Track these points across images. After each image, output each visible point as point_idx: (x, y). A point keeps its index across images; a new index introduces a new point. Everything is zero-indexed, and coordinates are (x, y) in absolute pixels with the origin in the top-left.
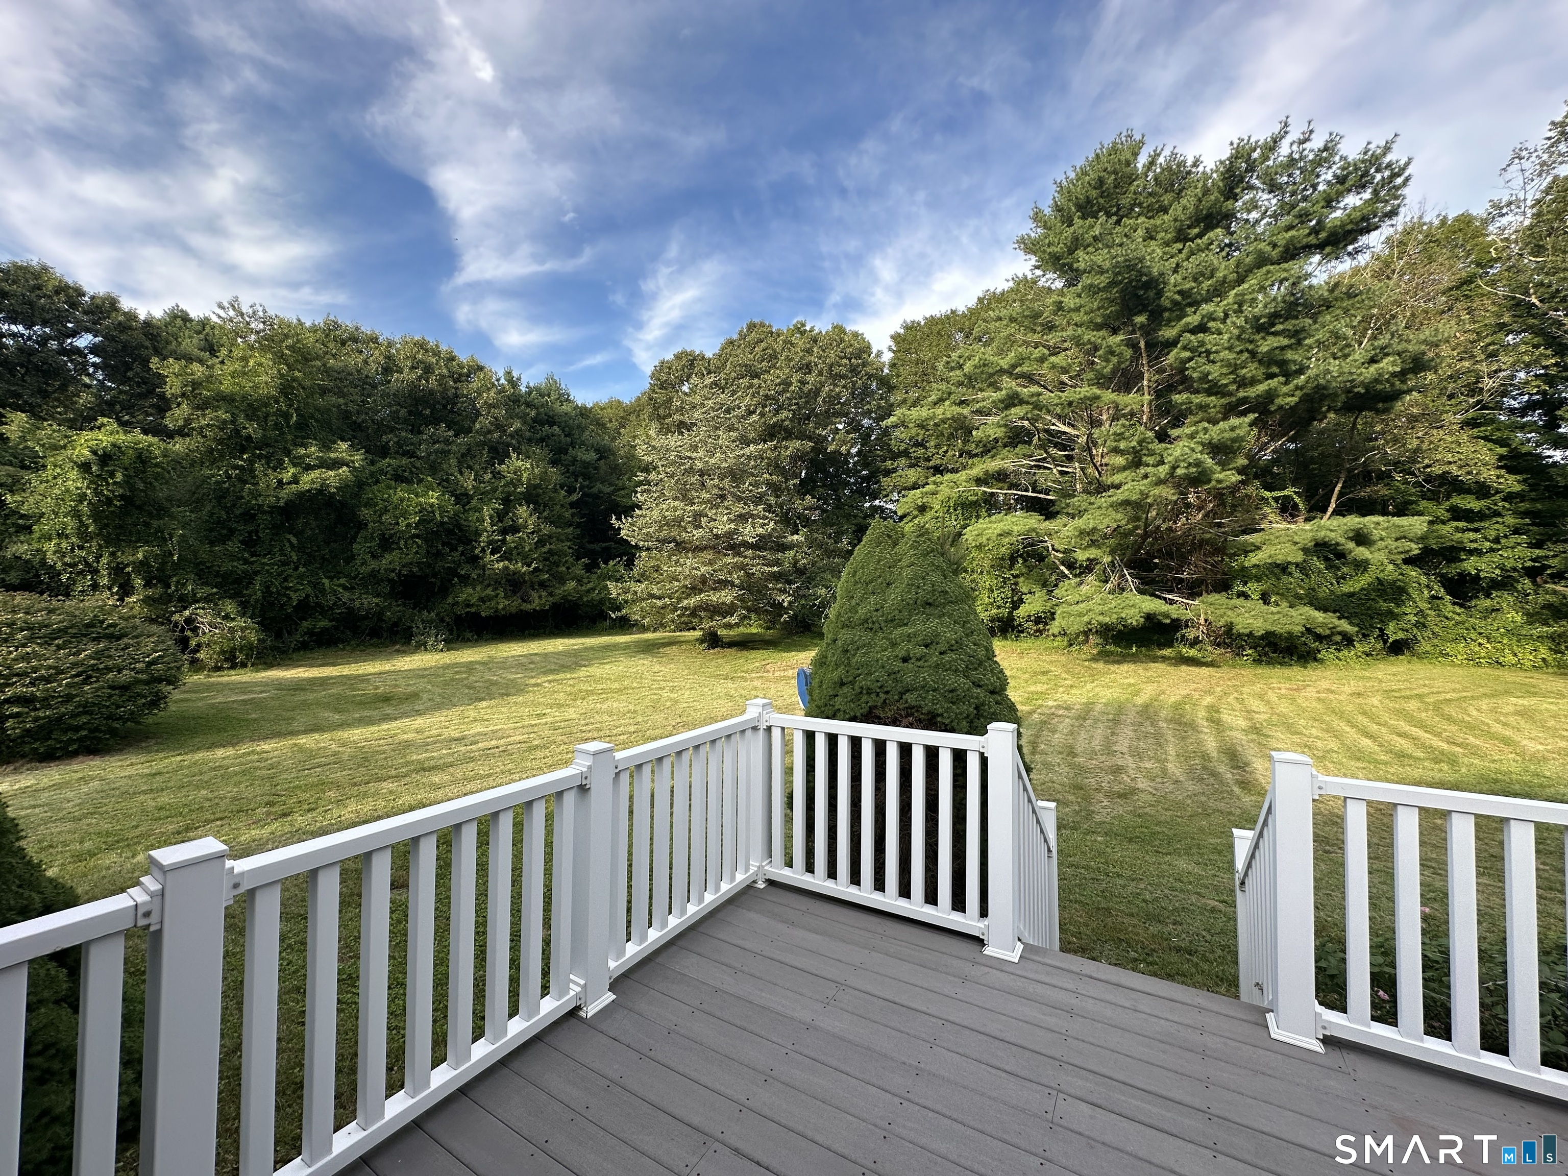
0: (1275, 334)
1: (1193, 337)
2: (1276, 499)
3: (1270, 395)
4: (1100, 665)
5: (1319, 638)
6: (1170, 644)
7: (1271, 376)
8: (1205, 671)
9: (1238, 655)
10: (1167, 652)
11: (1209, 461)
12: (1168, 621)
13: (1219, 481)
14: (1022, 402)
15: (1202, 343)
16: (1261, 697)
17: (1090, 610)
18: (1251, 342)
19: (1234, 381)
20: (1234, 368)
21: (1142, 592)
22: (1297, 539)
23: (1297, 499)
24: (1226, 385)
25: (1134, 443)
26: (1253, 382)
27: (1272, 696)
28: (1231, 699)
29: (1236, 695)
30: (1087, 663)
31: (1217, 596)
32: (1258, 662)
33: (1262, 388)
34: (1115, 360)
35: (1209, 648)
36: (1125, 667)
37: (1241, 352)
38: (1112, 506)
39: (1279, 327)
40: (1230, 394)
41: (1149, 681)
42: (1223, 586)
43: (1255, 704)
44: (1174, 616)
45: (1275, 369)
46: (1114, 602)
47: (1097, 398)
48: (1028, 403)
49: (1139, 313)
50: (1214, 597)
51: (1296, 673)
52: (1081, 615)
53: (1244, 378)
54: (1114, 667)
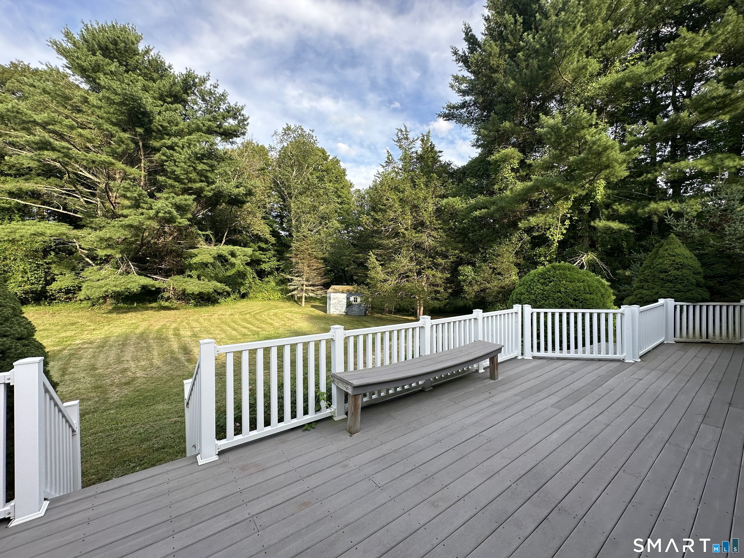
0: (204, 163)
1: (167, 151)
2: (204, 235)
3: (201, 190)
4: (114, 315)
5: (219, 294)
6: (155, 301)
7: (202, 181)
8: (172, 312)
9: (188, 303)
10: (154, 305)
11: (175, 213)
12: (154, 289)
13: (180, 223)
15: (172, 156)
16: (197, 321)
17: (107, 284)
18: (194, 163)
19: (187, 179)
20: (187, 172)
21: (139, 274)
22: (211, 253)
23: (211, 236)
24: (183, 179)
25: (135, 195)
26: (195, 181)
27: (201, 320)
28: (184, 324)
29: (186, 321)
30: (105, 315)
31: (178, 277)
32: (196, 306)
33: (198, 185)
34: (124, 146)
35: (175, 301)
36: (130, 315)
37: (190, 166)
38: (121, 226)
39: (205, 161)
40: (185, 184)
41: (144, 320)
42: (181, 272)
43: (194, 324)
44: (157, 286)
45: (203, 179)
46: (123, 279)
47: (113, 164)
48: (59, 151)
49: (139, 127)
50: (177, 277)
51: (210, 309)
52: (101, 287)
53: (191, 178)
54: (122, 316)
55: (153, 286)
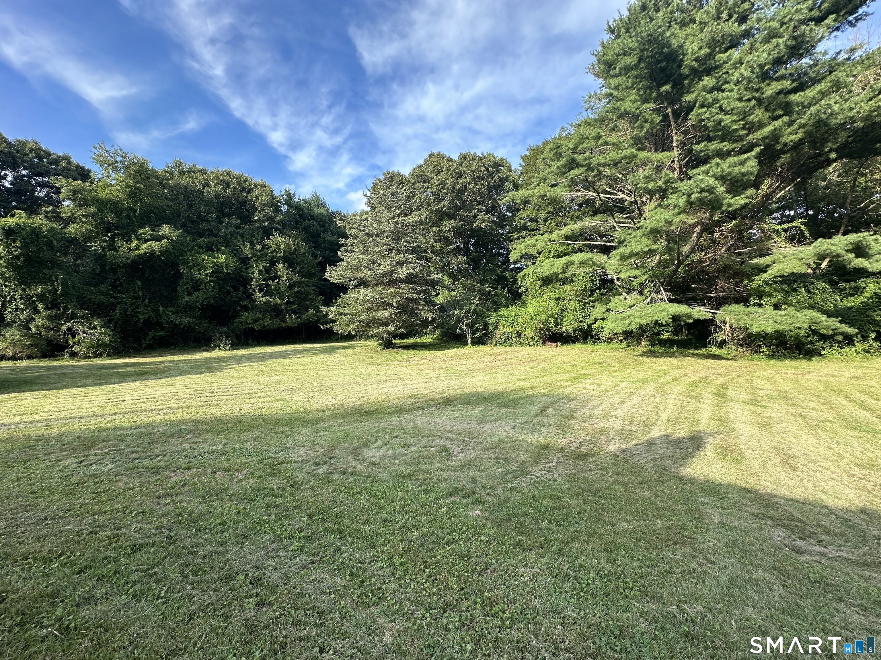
0: (777, 79)
1: (708, 96)
2: (785, 230)
3: (775, 136)
5: (823, 337)
6: (705, 346)
7: (776, 118)
8: (724, 362)
9: (756, 352)
10: (703, 351)
11: (721, 189)
14: (578, 165)
15: (716, 100)
16: (768, 379)
18: (757, 90)
19: (744, 128)
20: (744, 115)
21: (671, 301)
22: (802, 256)
23: (803, 228)
24: (736, 130)
26: (761, 125)
27: (778, 378)
28: (741, 380)
29: (747, 377)
31: (737, 306)
32: (771, 356)
33: (767, 130)
34: (647, 125)
35: (733, 348)
37: (749, 100)
39: (782, 71)
40: (741, 139)
42: (744, 301)
43: (760, 383)
45: (780, 112)
48: (582, 166)
49: (664, 84)
51: (803, 364)
53: (752, 123)
55: (689, 316)
